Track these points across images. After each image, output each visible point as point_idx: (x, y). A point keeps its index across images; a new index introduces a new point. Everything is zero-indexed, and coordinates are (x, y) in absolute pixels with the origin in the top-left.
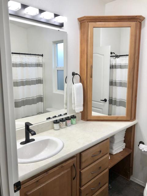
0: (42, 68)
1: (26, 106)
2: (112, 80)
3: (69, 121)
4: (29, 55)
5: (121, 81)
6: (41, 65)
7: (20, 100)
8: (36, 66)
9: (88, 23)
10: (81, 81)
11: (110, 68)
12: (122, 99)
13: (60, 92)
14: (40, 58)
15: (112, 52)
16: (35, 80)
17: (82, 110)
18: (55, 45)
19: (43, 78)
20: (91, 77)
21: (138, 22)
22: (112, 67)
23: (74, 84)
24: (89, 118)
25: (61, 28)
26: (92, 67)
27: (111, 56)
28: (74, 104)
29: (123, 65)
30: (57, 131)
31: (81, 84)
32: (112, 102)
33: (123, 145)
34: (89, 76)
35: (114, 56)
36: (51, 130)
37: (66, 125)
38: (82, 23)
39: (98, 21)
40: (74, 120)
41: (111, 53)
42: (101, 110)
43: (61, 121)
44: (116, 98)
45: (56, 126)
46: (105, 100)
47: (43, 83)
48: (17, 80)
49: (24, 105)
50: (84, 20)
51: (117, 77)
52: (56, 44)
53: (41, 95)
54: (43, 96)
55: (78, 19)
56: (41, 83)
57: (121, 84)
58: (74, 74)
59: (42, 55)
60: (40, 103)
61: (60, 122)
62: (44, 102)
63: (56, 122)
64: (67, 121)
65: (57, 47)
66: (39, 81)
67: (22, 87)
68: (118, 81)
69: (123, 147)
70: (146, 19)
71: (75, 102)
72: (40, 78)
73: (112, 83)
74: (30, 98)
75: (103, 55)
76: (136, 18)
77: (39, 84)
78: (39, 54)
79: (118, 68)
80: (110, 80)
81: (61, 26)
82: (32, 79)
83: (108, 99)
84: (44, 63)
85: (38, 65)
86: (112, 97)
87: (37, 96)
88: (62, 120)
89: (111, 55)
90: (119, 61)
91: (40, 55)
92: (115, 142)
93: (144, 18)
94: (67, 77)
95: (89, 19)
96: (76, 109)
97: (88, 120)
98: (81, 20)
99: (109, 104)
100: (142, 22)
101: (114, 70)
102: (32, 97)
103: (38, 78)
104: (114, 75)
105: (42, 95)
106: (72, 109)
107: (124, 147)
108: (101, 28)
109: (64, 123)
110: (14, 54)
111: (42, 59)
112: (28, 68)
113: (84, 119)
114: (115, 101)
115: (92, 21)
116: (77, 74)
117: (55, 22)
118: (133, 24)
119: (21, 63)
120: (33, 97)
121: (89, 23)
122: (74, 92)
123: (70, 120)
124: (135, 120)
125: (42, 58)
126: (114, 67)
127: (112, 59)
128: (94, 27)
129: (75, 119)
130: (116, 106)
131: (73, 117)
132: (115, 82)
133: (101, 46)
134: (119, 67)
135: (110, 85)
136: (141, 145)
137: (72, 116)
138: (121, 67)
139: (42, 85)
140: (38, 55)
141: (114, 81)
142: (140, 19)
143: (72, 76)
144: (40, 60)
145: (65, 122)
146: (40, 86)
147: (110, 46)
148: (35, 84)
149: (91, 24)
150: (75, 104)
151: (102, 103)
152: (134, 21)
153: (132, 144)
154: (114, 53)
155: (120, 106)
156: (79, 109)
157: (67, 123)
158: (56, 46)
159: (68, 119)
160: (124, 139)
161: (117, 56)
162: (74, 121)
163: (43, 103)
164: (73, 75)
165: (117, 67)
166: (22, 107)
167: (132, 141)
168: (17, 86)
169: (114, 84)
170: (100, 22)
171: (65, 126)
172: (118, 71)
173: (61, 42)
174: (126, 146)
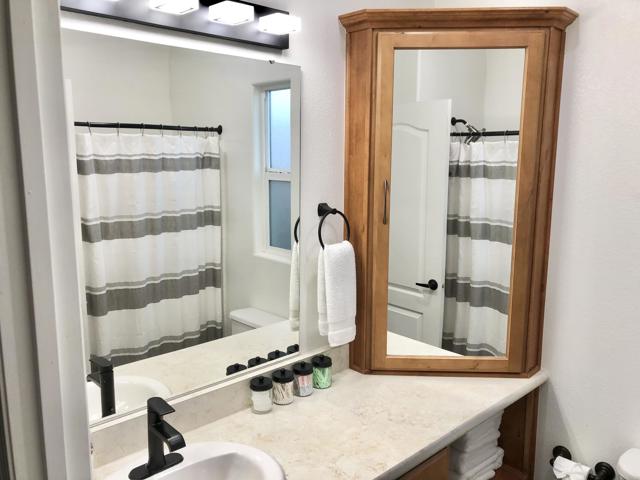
0: (217, 171)
1: (163, 301)
2: (456, 215)
3: (305, 377)
4: (176, 131)
5: (486, 219)
6: (213, 163)
7: (144, 282)
8: (198, 167)
9: (375, 33)
10: (350, 234)
11: (450, 175)
12: (489, 283)
13: (276, 255)
14: (213, 138)
15: (457, 118)
16: (194, 213)
17: (351, 337)
18: (263, 95)
19: (221, 207)
20: (385, 221)
21: (552, 29)
22: (457, 171)
23: (325, 245)
24: (376, 365)
25: (280, 53)
26: (387, 187)
27: (453, 134)
28: (325, 314)
29: (493, 165)
30: (265, 416)
31: (347, 246)
32: (456, 289)
33: (496, 456)
34: (376, 217)
35: (463, 134)
36: (241, 413)
37: (296, 391)
38: (356, 34)
39: (409, 25)
40: (323, 373)
41: (454, 121)
42: (417, 316)
43: (277, 380)
44: (468, 279)
45: (261, 398)
46: (433, 285)
47: (220, 224)
48: (131, 217)
49: (155, 300)
50: (360, 22)
51: (473, 207)
52: (266, 91)
53: (214, 264)
54: (221, 265)
55: (341, 18)
56: (213, 224)
57: (488, 232)
58: (323, 210)
59: (219, 130)
60: (210, 290)
61: (275, 384)
62: (224, 289)
63: (259, 384)
64: (300, 378)
65: (267, 101)
66: (209, 218)
67: (148, 238)
68: (477, 219)
69: (493, 463)
70: (580, 17)
71: (329, 312)
72: (212, 207)
73: (456, 227)
74: (176, 275)
75: (427, 131)
76: (547, 16)
77: (209, 227)
78: (210, 127)
79: (476, 176)
80: (448, 216)
81: (281, 45)
82: (183, 210)
83: (441, 282)
84: (226, 157)
85: (205, 162)
86: (455, 275)
87: (200, 267)
88: (282, 376)
89: (454, 129)
90: (480, 152)
91: (212, 130)
92: (468, 450)
93: (574, 16)
94: (299, 221)
95: (380, 18)
96: (330, 334)
97: (372, 371)
98: (352, 22)
99: (446, 295)
100: (569, 30)
101: (463, 180)
102: (184, 272)
103: (205, 207)
104: (462, 199)
105: (218, 262)
106: (318, 333)
107: (499, 463)
108: (420, 51)
109: (289, 385)
110: (120, 129)
111: (219, 143)
112: (172, 174)
113: (358, 365)
114: (467, 287)
115: (388, 26)
116: (334, 211)
117: (259, 33)
118: (536, 36)
119: (146, 157)
120: (189, 272)
121: (380, 33)
122: (324, 279)
123: (311, 376)
124: (539, 369)
125: (220, 139)
126: (463, 171)
127: (457, 144)
128: (395, 48)
129: (327, 370)
130: (471, 305)
131: (322, 362)
132: (468, 224)
133: (418, 99)
134: (481, 171)
135: (448, 233)
136: (560, 460)
137: (315, 357)
138: (486, 172)
139: (218, 228)
140: (206, 129)
141: (461, 220)
142: (560, 20)
143: (318, 219)
144: (211, 144)
145: (291, 383)
146: (210, 232)
147: (450, 101)
148: (192, 228)
149: (386, 38)
150: (329, 318)
151: (422, 295)
152: (539, 27)
153: (527, 451)
154: (465, 122)
155: (482, 305)
156: (340, 333)
157: (301, 385)
158: (265, 100)
159: (302, 369)
160: (498, 435)
161: (474, 136)
162: (323, 376)
163: (219, 290)
164: (319, 215)
165: (473, 171)
166: (150, 306)
167: (527, 442)
168: (133, 237)
169: (462, 229)
170: (420, 28)
171: (292, 397)
172: (478, 185)
173: (284, 84)
174: (505, 460)
